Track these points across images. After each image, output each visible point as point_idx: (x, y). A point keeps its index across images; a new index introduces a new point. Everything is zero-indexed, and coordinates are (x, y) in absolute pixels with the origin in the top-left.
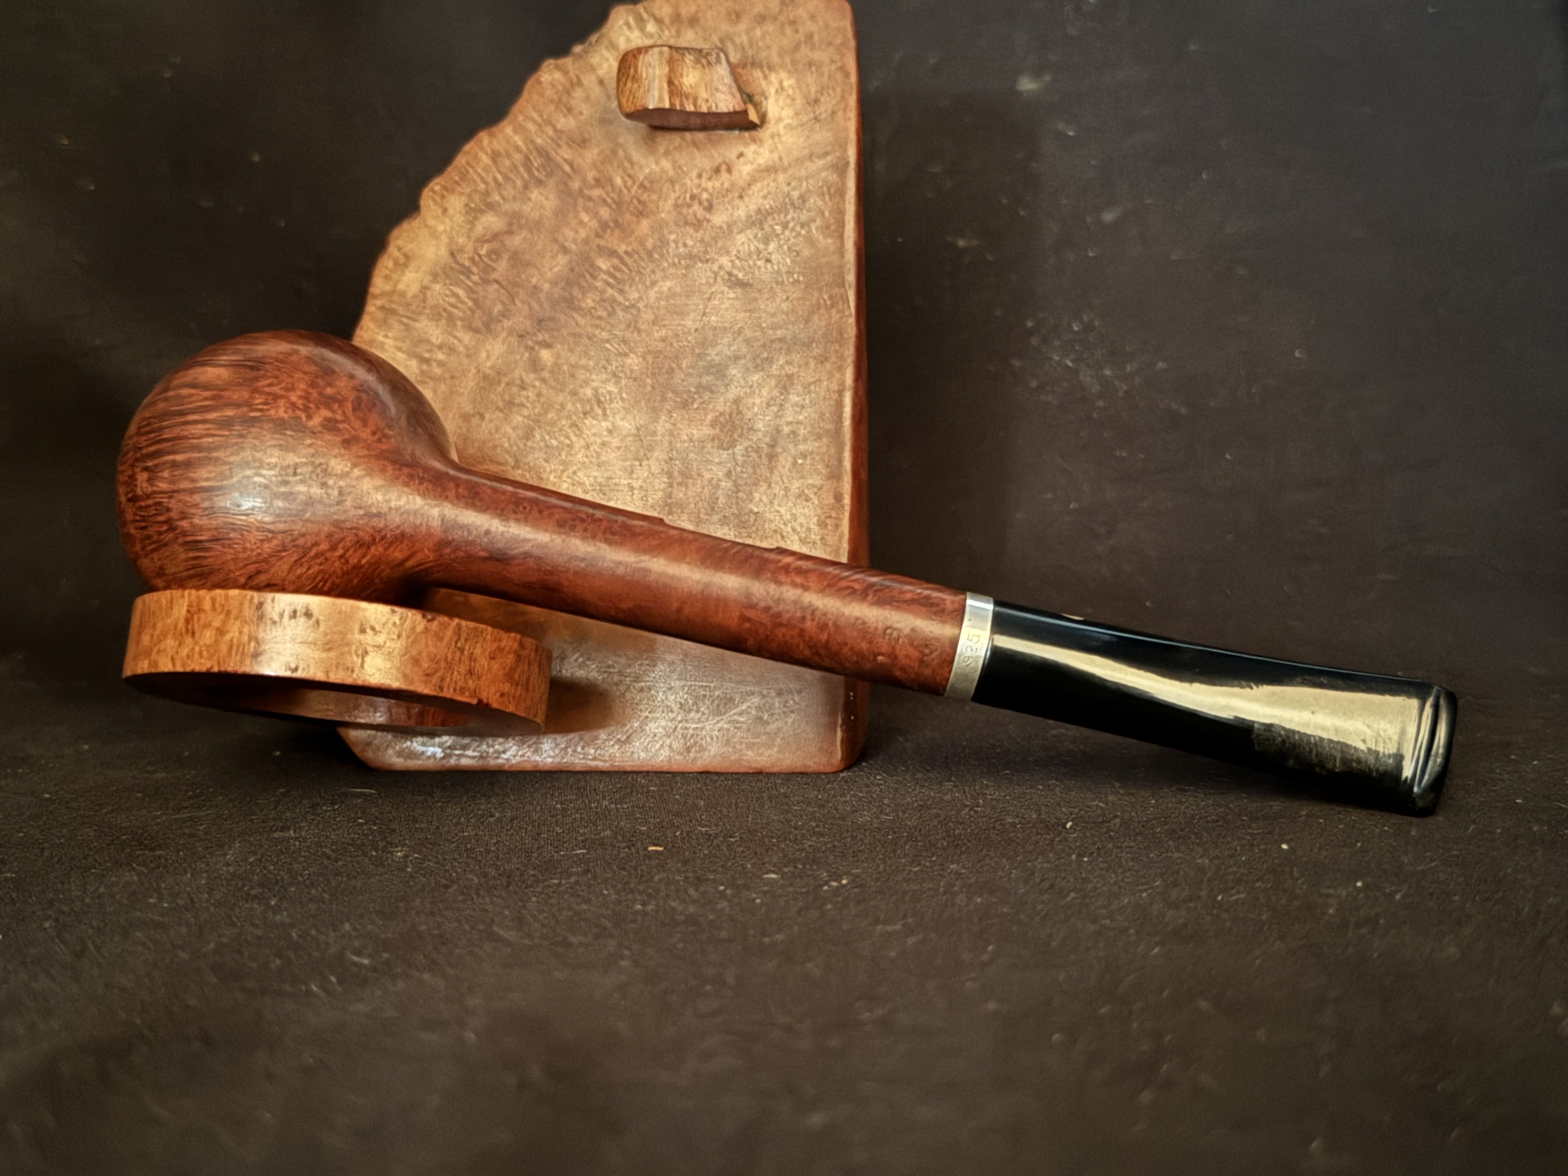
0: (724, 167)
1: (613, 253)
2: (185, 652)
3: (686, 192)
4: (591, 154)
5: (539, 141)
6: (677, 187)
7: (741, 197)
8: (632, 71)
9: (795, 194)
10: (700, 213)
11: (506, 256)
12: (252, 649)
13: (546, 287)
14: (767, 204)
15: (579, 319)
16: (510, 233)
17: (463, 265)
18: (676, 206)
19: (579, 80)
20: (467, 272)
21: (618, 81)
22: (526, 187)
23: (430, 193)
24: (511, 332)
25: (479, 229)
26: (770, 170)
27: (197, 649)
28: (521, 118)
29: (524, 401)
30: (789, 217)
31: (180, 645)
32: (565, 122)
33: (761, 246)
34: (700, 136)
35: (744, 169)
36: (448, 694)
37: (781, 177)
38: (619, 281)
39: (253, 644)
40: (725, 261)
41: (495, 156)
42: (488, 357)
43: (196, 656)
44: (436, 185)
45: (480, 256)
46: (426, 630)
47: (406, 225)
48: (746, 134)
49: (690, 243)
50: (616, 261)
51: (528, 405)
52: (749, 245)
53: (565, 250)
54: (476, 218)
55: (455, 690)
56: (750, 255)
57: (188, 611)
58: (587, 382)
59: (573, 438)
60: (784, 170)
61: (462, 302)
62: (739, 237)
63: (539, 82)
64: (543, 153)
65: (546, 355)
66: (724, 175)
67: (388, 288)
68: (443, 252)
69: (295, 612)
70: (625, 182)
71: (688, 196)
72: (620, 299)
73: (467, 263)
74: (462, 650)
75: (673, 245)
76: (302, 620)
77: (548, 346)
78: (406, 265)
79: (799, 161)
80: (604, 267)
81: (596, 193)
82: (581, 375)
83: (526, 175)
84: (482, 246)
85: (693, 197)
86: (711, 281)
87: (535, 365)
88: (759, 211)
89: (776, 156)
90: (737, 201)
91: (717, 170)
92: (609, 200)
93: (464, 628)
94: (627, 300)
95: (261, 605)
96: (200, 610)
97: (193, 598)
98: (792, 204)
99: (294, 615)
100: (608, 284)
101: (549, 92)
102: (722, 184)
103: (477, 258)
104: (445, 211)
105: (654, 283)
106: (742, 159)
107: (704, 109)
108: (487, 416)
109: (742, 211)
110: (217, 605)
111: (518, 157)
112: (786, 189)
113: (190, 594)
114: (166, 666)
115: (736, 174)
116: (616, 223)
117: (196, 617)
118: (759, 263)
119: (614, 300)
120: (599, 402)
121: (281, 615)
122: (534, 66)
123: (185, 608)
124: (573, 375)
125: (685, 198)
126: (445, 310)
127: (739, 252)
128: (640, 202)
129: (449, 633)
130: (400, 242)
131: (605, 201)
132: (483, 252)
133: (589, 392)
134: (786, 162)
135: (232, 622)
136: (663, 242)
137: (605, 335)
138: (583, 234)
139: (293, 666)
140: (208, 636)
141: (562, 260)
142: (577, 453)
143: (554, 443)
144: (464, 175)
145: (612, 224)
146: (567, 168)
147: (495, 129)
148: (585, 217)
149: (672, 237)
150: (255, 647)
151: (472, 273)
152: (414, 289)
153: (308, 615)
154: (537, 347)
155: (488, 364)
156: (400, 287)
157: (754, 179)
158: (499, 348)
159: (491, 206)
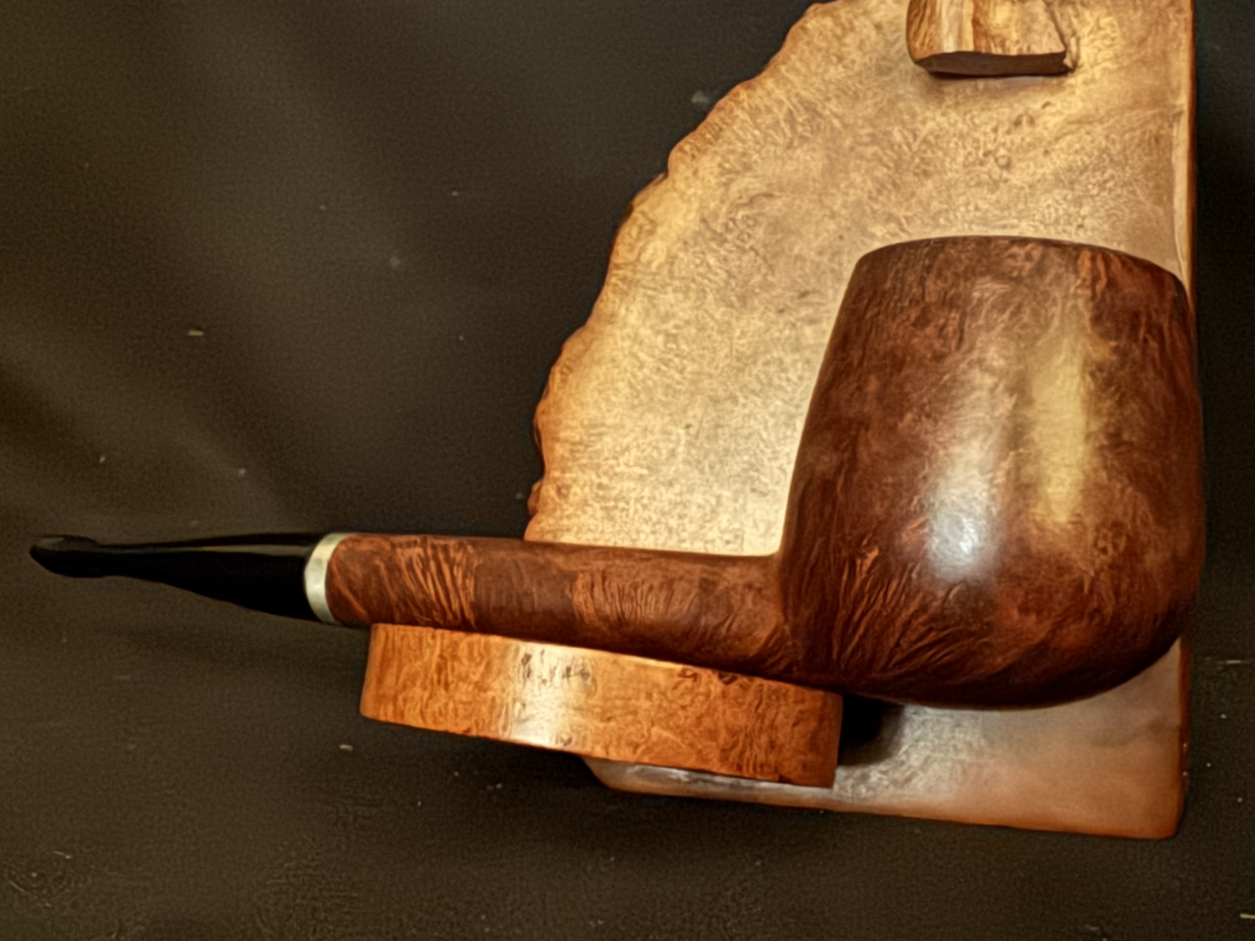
0: (1025, 120)
1: (890, 218)
2: (436, 707)
3: (978, 148)
4: (867, 108)
5: (803, 93)
6: (968, 143)
8: (928, 11)
9: (1115, 149)
10: (996, 171)
11: (764, 222)
12: (516, 712)
13: (812, 256)
14: (1082, 160)
16: (769, 196)
17: (714, 232)
18: (967, 164)
19: (851, 23)
20: (722, 241)
21: (909, 23)
22: (790, 146)
23: (680, 154)
24: (769, 306)
25: (735, 191)
26: (1083, 121)
27: (451, 706)
28: (783, 69)
29: (784, 384)
30: (1106, 176)
31: (430, 697)
32: (835, 72)
33: (1072, 210)
34: (997, 83)
35: (1051, 121)
37: (1097, 129)
39: (518, 706)
40: (1024, 226)
41: (754, 112)
42: (743, 333)
43: (451, 714)
44: (687, 144)
45: (734, 222)
46: (724, 695)
47: (651, 189)
48: (1054, 81)
49: (983, 205)
50: (892, 227)
51: (789, 389)
52: (1057, 210)
53: (833, 215)
54: (731, 181)
55: (755, 769)
56: (1056, 220)
57: (441, 656)
60: (1101, 122)
61: (716, 274)
62: (1043, 198)
63: (803, 29)
64: (810, 108)
65: (808, 333)
66: (1025, 127)
67: (632, 257)
68: (694, 218)
69: (568, 670)
70: (905, 138)
71: (981, 153)
73: (720, 230)
74: (762, 717)
75: (962, 209)
76: (575, 681)
77: (811, 322)
78: (652, 232)
79: (1120, 110)
80: (879, 234)
81: (870, 151)
83: (789, 133)
84: (738, 211)
85: (988, 154)
87: (796, 345)
88: (1069, 169)
89: (1091, 106)
90: (1041, 158)
91: (1017, 123)
92: (885, 159)
93: (765, 688)
95: (527, 658)
96: (455, 657)
97: (446, 642)
98: (1111, 160)
99: (567, 673)
101: (818, 41)
102: (1023, 139)
103: (731, 224)
104: (695, 172)
106: (1048, 109)
107: (1014, 52)
108: (742, 400)
109: (1048, 168)
110: (476, 653)
111: (780, 112)
112: (1104, 143)
113: (443, 636)
114: (413, 720)
115: (1040, 127)
116: (894, 184)
117: (449, 664)
118: (1068, 228)
121: (552, 673)
122: (798, 14)
123: (437, 652)
125: (977, 155)
126: (694, 281)
127: (1044, 216)
128: (922, 159)
129: (750, 696)
130: (645, 208)
131: (880, 160)
132: (739, 216)
134: (1102, 112)
135: (494, 675)
138: (854, 196)
139: (565, 737)
140: (463, 692)
145: (889, 186)
146: (836, 123)
147: (753, 82)
148: (857, 178)
149: (962, 200)
150: (520, 712)
151: (725, 241)
152: (661, 258)
153: (584, 674)
154: (799, 324)
155: (743, 341)
156: (645, 257)
157: (1063, 133)
158: (755, 324)
159: (748, 167)
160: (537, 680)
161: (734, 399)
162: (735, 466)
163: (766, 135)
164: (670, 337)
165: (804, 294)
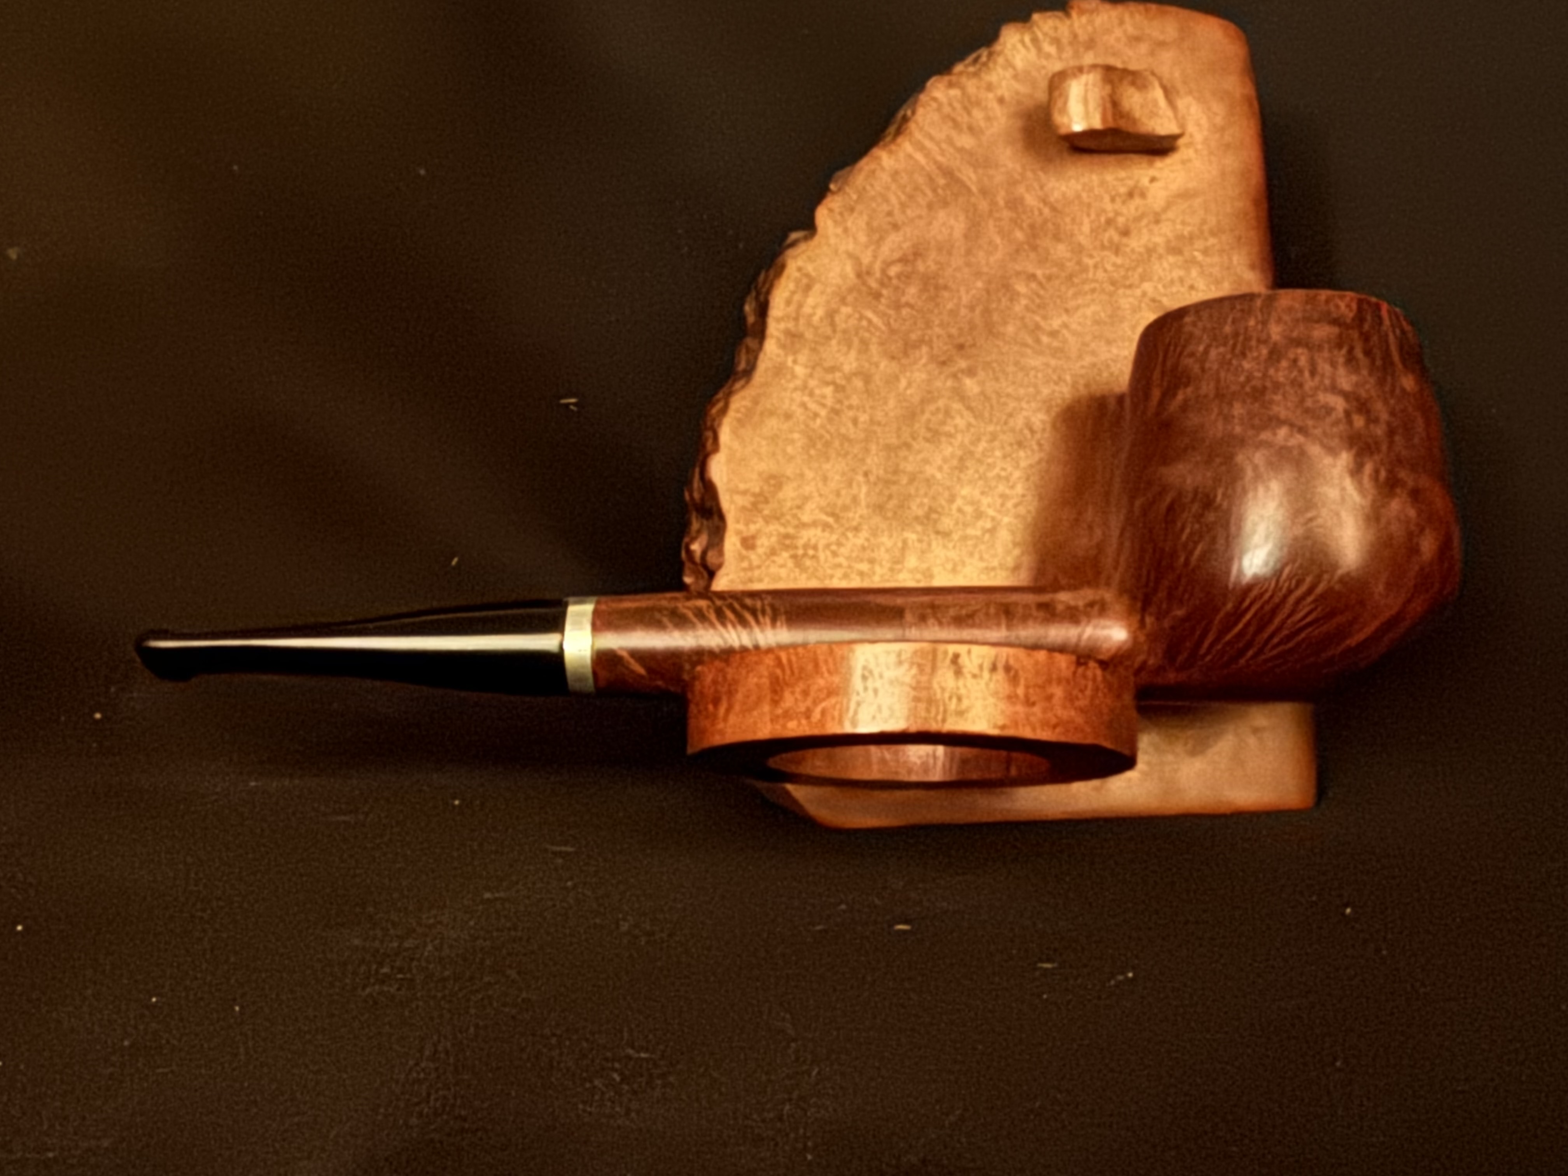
0: (1137, 192)
1: (1032, 277)
2: (867, 711)
3: (1101, 216)
5: (939, 159)
6: (1092, 211)
7: (1157, 222)
10: (1116, 236)
11: (918, 280)
13: (964, 311)
14: (1186, 231)
15: (1002, 345)
16: (918, 254)
17: (870, 288)
18: (1093, 231)
19: (977, 95)
20: (878, 296)
22: (931, 209)
23: (826, 212)
24: (932, 358)
25: (885, 250)
26: (1184, 195)
28: (919, 136)
29: (953, 430)
30: (1208, 244)
31: (859, 704)
33: (1184, 273)
35: (1158, 195)
37: (1196, 203)
38: (1041, 307)
40: (1147, 286)
42: (909, 386)
44: (831, 202)
45: (889, 278)
48: (1158, 159)
49: (1109, 267)
50: (1035, 286)
51: (959, 435)
52: (1171, 273)
53: (980, 274)
54: (880, 239)
58: (1017, 411)
59: (1010, 470)
60: (1199, 196)
61: (875, 326)
62: (1157, 264)
63: (931, 97)
65: (970, 385)
66: (1137, 201)
67: (790, 310)
68: (849, 272)
69: (996, 661)
71: (1103, 219)
72: (1044, 325)
73: (876, 286)
74: (1122, 699)
75: (1092, 270)
76: (1000, 675)
77: (971, 372)
78: (809, 287)
79: (1211, 186)
80: (1023, 292)
81: (1004, 215)
83: (930, 196)
84: (889, 269)
85: (1109, 222)
86: (1136, 307)
87: (960, 394)
88: (1177, 237)
89: (1189, 183)
90: (1153, 226)
91: (1130, 195)
92: (1021, 223)
93: (1122, 676)
94: (1051, 326)
98: (1209, 231)
99: (994, 668)
100: (1027, 308)
101: (946, 109)
102: (1137, 209)
103: (885, 280)
104: (846, 230)
105: (1076, 310)
106: (1154, 184)
108: (915, 447)
109: (1161, 234)
111: (920, 175)
112: (1203, 215)
115: (1150, 200)
116: (1031, 246)
119: (1037, 326)
120: (1032, 431)
121: (980, 668)
124: (1001, 404)
125: (1100, 223)
126: (856, 334)
128: (1054, 225)
130: (800, 263)
131: (1016, 223)
132: (892, 273)
133: (1021, 423)
136: (1084, 268)
138: (996, 257)
139: (1000, 723)
141: (978, 283)
142: (1015, 486)
143: (990, 475)
144: (862, 192)
145: (1026, 247)
148: (997, 239)
149: (1091, 261)
150: (957, 706)
151: (882, 296)
152: (820, 312)
154: (959, 375)
155: (910, 391)
156: (807, 310)
157: (1168, 205)
158: (919, 376)
159: (896, 227)
160: (969, 676)
161: (908, 446)
162: (916, 509)
163: (911, 197)
164: (839, 388)
165: (961, 348)
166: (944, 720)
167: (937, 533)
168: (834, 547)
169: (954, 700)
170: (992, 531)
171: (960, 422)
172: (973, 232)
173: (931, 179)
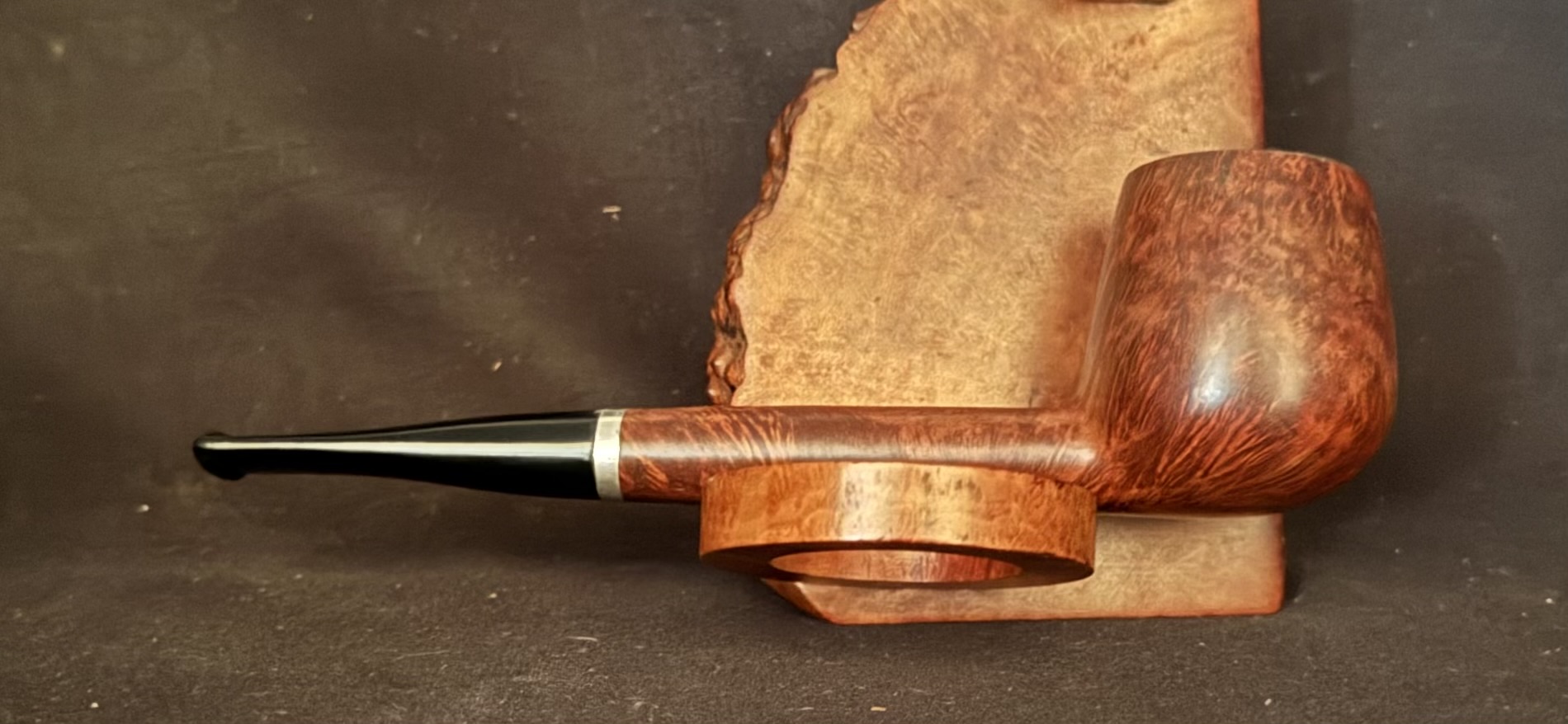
0: (1138, 39)
1: (1035, 118)
3: (1102, 61)
4: (1010, 22)
6: (1094, 56)
7: (1155, 68)
9: (1207, 67)
10: (1117, 80)
11: (931, 118)
13: (972, 149)
14: (1182, 76)
15: (1006, 181)
16: (932, 94)
17: (886, 125)
18: (1095, 74)
20: (894, 134)
22: (945, 52)
23: (847, 52)
24: (940, 192)
25: (902, 88)
26: (1181, 43)
29: (958, 260)
30: (1202, 89)
33: (1177, 116)
34: (1114, 8)
35: (1157, 41)
36: (1072, 556)
37: (1193, 50)
38: (1044, 147)
40: (1143, 128)
41: (912, 19)
42: (919, 218)
44: (853, 45)
45: (904, 117)
47: (825, 84)
48: (1158, 9)
49: (1109, 110)
50: (1038, 126)
51: (963, 265)
52: (1166, 115)
53: (988, 114)
54: (897, 79)
56: (1167, 124)
57: (849, 483)
58: (1019, 243)
59: (1010, 298)
60: (1195, 44)
61: (891, 164)
62: (1154, 107)
64: (962, 18)
65: (976, 218)
66: (1138, 48)
67: (811, 145)
68: (867, 110)
70: (1043, 49)
71: (1105, 64)
72: (1046, 163)
73: (891, 124)
75: (1093, 112)
76: (965, 492)
77: (979, 207)
78: (829, 124)
79: (1207, 35)
80: (1027, 132)
81: (1014, 59)
82: (1013, 235)
83: (945, 40)
84: (904, 108)
85: (1110, 67)
86: (1132, 148)
87: (966, 228)
88: (1173, 82)
89: (1186, 30)
90: (1153, 73)
91: (1131, 41)
92: (1028, 67)
94: (1052, 164)
95: (927, 476)
96: (863, 482)
98: (1205, 77)
99: (959, 485)
100: (1032, 148)
102: (1137, 55)
103: (901, 119)
104: (865, 70)
105: (1076, 149)
106: (1154, 31)
108: (923, 275)
109: (1159, 79)
110: (883, 477)
111: (936, 22)
112: (1198, 62)
113: (848, 468)
115: (1149, 45)
116: (1037, 88)
118: (1178, 131)
119: (1039, 164)
120: (1032, 263)
121: (947, 487)
123: (843, 480)
124: (1004, 237)
125: (1101, 68)
126: (872, 169)
127: (1156, 120)
128: (1059, 69)
130: (821, 100)
131: (1024, 67)
132: (906, 112)
133: (1022, 254)
134: (1196, 35)
136: (1085, 110)
137: (1033, 198)
138: (1005, 99)
139: (962, 533)
140: (875, 507)
141: (986, 123)
142: (1014, 313)
143: (991, 302)
144: (881, 35)
145: (1032, 90)
146: (985, 33)
148: (1006, 82)
149: (1092, 104)
150: (926, 517)
151: (897, 134)
152: (839, 148)
153: (971, 485)
154: (966, 208)
155: (920, 223)
156: (827, 145)
157: (1166, 52)
158: (929, 209)
159: (911, 68)
160: (937, 492)
161: (917, 275)
162: (923, 332)
163: (925, 40)
164: (855, 220)
165: (968, 183)
166: (915, 531)
167: (940, 354)
168: (845, 367)
169: (924, 514)
170: (992, 354)
171: (965, 253)
172: (984, 76)
173: (945, 25)
